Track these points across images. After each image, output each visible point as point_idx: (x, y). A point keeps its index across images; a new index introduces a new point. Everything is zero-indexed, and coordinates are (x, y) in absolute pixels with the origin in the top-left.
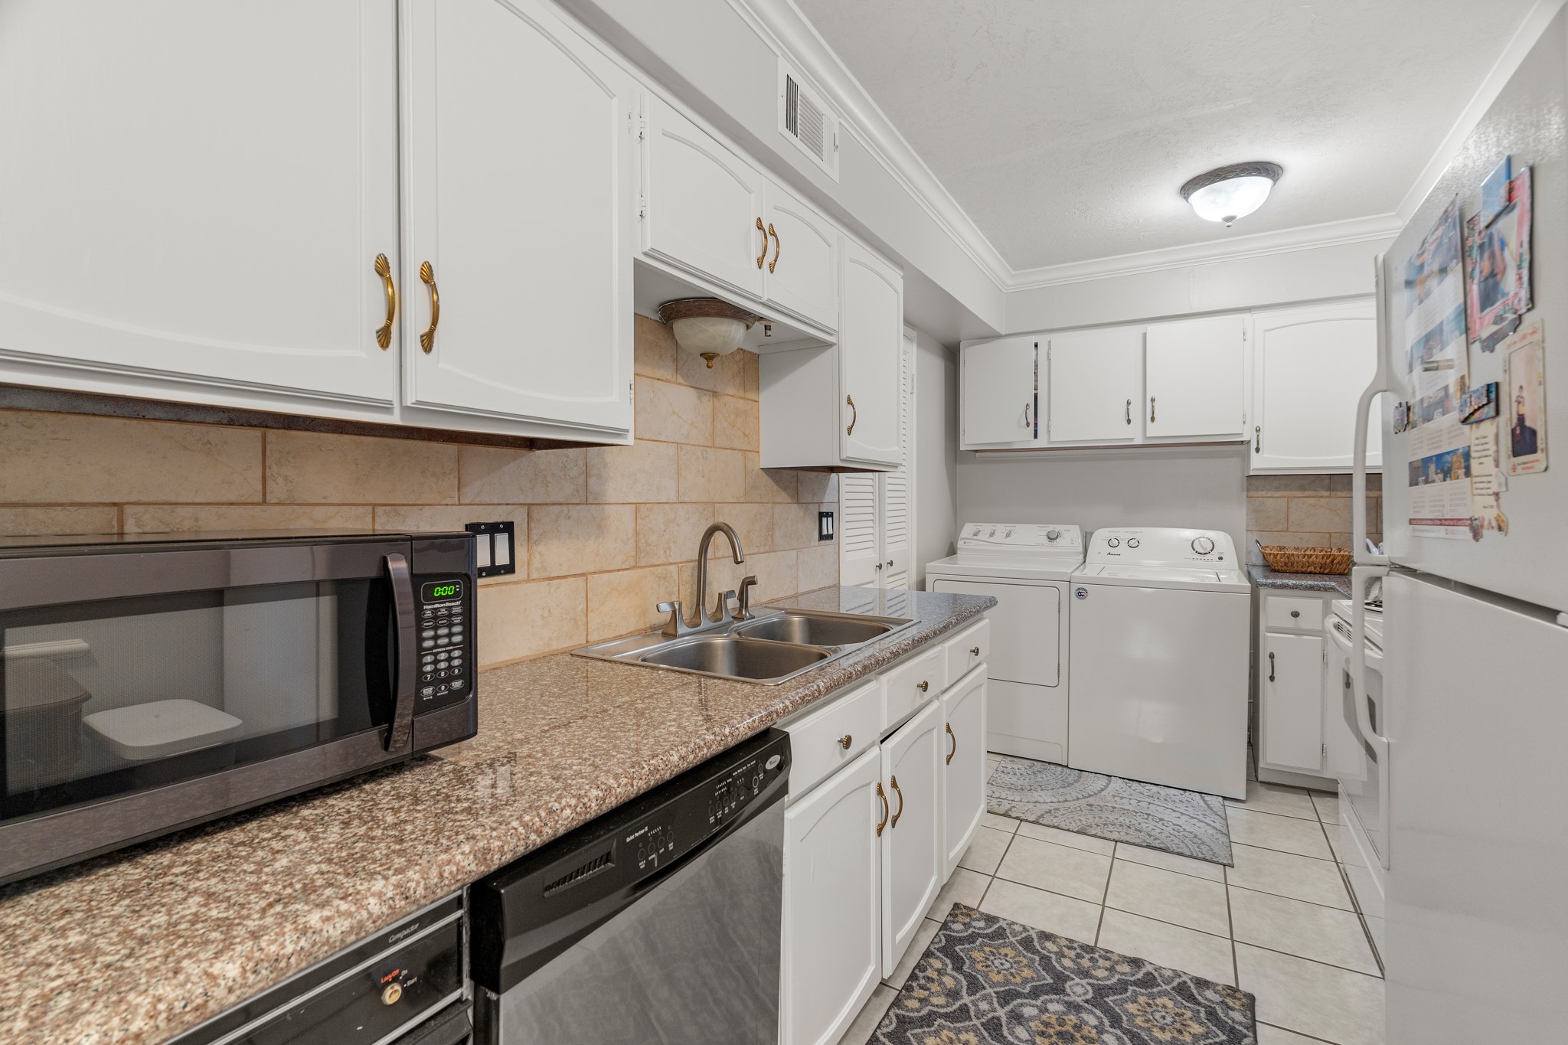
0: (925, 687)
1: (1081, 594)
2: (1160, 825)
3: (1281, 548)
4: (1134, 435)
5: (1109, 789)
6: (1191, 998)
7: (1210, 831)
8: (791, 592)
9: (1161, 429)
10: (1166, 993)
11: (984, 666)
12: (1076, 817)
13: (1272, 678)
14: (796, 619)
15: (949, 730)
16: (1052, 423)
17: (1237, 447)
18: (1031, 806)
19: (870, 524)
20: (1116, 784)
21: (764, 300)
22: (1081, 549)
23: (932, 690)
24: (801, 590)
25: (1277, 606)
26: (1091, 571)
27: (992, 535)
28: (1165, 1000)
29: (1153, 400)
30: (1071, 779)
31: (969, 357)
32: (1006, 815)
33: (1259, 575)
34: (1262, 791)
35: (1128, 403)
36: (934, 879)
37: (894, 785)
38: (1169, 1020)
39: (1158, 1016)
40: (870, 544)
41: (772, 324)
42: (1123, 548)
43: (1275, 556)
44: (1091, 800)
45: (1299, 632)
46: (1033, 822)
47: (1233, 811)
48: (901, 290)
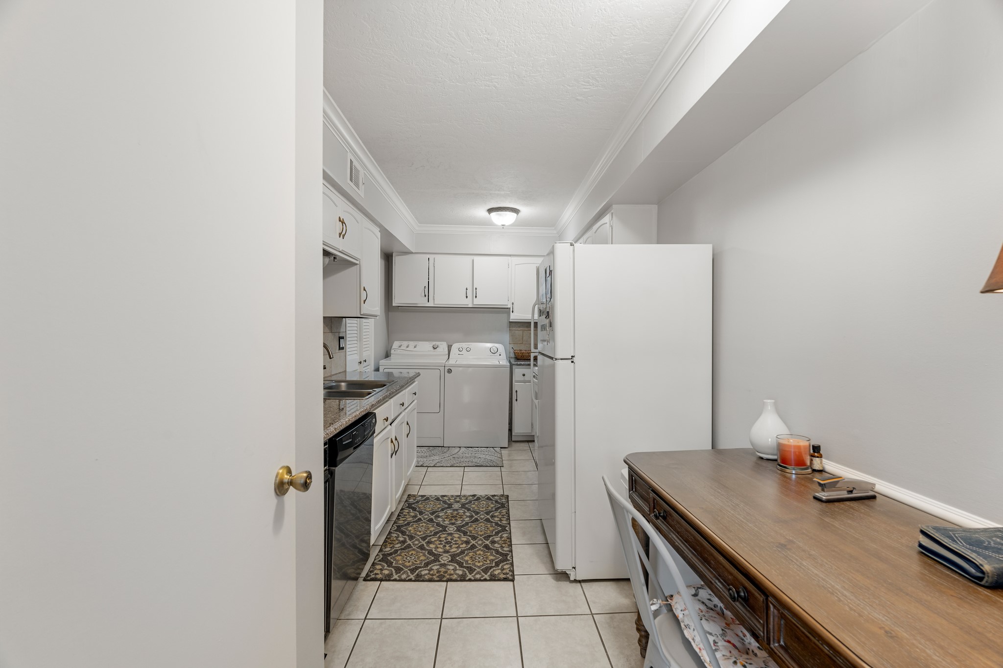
0: (403, 404)
1: (450, 371)
2: (479, 459)
3: (521, 350)
4: (468, 303)
5: (461, 451)
6: (491, 500)
7: (496, 458)
8: (329, 374)
9: (480, 301)
10: (483, 500)
11: (416, 401)
12: (449, 462)
13: (516, 400)
14: (343, 384)
15: (408, 424)
16: (435, 295)
17: (506, 311)
18: (431, 462)
19: (356, 342)
20: (463, 449)
21: (340, 250)
22: (447, 353)
23: (406, 405)
24: (333, 374)
25: (518, 371)
26: (452, 362)
27: (407, 347)
28: (483, 502)
29: (476, 289)
30: (445, 451)
31: (397, 261)
32: (422, 466)
33: (513, 361)
34: (513, 444)
35: (467, 289)
36: (403, 481)
37: (396, 439)
38: (484, 506)
39: (481, 506)
40: (356, 352)
41: (337, 257)
42: (464, 351)
43: (518, 353)
44: (454, 456)
45: (525, 382)
46: (433, 466)
47: (504, 452)
48: (379, 237)
